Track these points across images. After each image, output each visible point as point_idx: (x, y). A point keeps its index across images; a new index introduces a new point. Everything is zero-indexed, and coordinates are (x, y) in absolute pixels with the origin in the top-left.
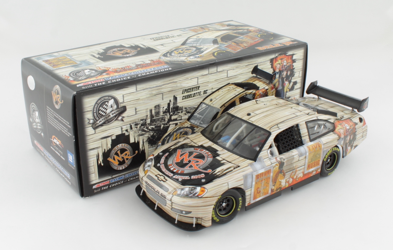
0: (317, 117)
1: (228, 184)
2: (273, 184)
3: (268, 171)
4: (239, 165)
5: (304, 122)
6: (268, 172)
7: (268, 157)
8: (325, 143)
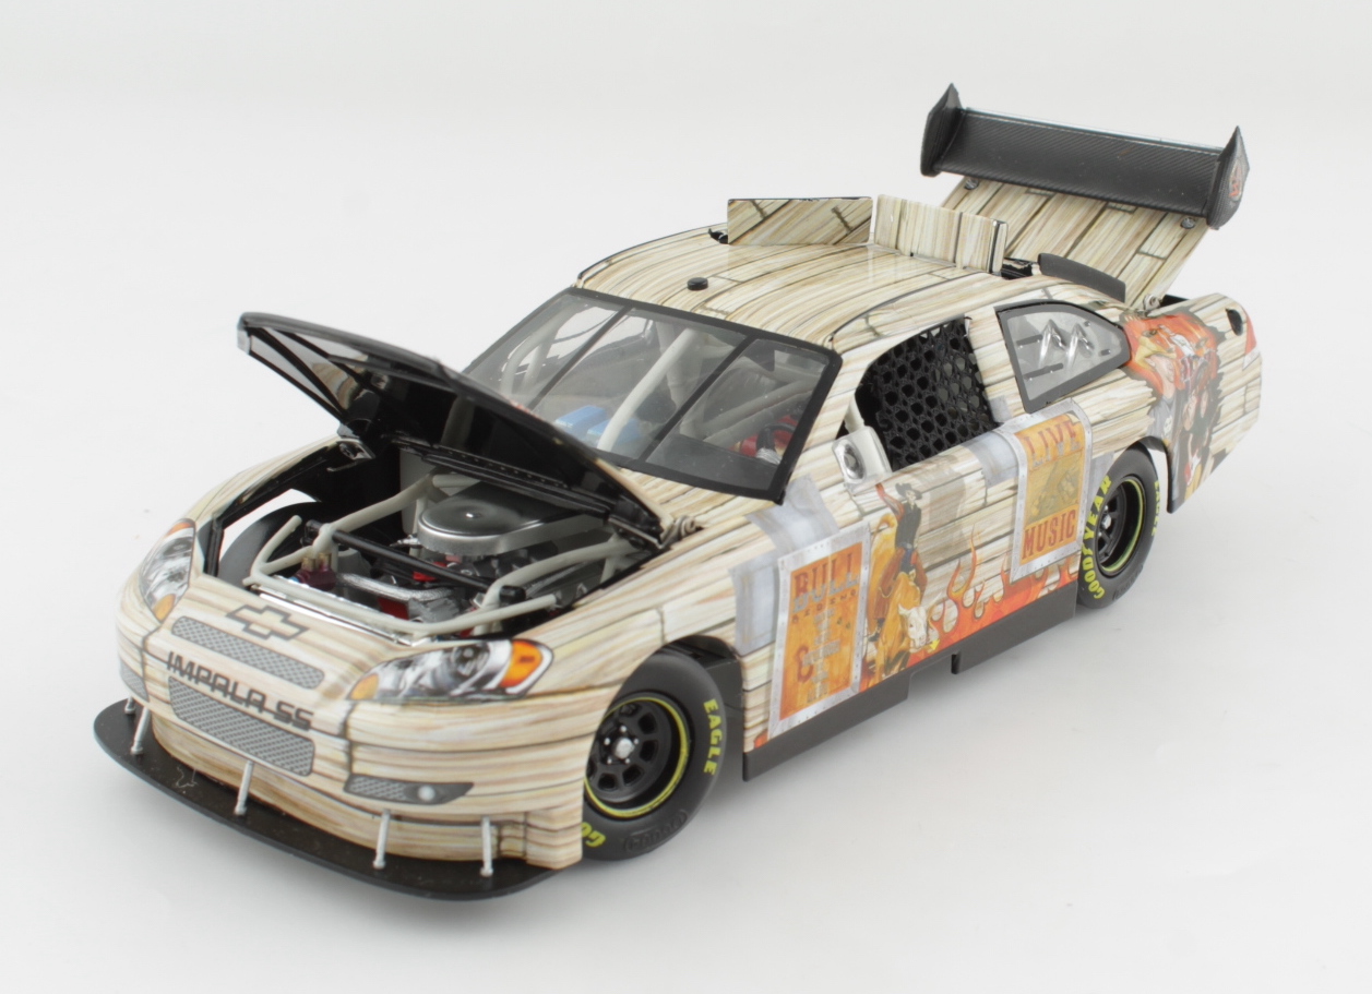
0: (1044, 288)
1: (661, 614)
2: (870, 629)
3: (849, 556)
4: (700, 520)
5: (990, 311)
6: (848, 558)
7: (842, 481)
8: (1098, 418)
